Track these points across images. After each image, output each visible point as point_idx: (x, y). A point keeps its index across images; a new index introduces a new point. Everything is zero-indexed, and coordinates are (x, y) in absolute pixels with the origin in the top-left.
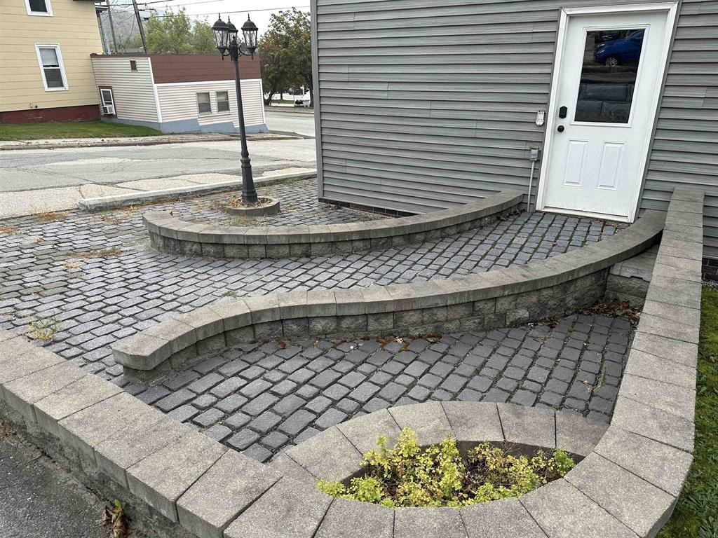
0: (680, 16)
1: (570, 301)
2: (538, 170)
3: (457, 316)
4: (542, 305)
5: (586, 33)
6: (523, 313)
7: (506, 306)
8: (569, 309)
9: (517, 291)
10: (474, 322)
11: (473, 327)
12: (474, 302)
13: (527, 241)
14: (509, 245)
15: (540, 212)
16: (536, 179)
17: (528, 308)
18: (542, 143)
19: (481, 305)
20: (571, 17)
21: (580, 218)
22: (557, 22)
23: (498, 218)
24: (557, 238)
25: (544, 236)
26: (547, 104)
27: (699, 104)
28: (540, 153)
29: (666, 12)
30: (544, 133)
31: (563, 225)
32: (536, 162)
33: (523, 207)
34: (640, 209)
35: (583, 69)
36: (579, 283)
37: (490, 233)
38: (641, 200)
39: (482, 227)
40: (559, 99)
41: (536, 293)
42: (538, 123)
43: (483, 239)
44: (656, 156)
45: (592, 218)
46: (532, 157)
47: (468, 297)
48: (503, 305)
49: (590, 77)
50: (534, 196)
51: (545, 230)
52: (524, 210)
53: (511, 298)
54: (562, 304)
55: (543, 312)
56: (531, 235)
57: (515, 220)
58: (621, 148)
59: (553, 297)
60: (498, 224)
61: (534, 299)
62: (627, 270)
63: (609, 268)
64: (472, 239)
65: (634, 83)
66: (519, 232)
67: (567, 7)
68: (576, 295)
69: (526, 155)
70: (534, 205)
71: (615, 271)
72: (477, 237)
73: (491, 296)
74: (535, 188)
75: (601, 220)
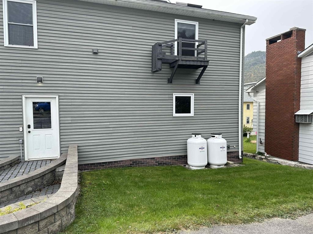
0: (59, 99)
1: (45, 182)
2: (23, 147)
3: (6, 195)
4: (36, 185)
5: (32, 103)
6: (30, 189)
7: (24, 187)
8: (45, 185)
9: (27, 182)
10: (13, 196)
11: (12, 198)
12: (12, 188)
13: (25, 170)
14: (18, 173)
15: (27, 161)
16: (23, 150)
17: (31, 187)
18: (23, 137)
19: (14, 189)
20: (26, 98)
21: (42, 160)
22: (21, 99)
23: (11, 166)
24: (36, 167)
25: (31, 167)
26: (23, 124)
27: (70, 122)
28: (23, 141)
29: (56, 98)
30: (23, 134)
31: (37, 163)
32: (22, 144)
33: (20, 160)
34: (61, 154)
35: (33, 113)
36: (46, 176)
37: (9, 171)
38: (61, 151)
39: (5, 170)
40: (27, 122)
41: (33, 181)
42: (20, 131)
43: (7, 173)
44: (62, 137)
45: (46, 159)
46: (20, 142)
47: (9, 186)
48: (23, 187)
49: (37, 116)
50: (23, 156)
51: (31, 166)
52: (20, 162)
53: (25, 184)
54: (42, 183)
55: (36, 188)
56: (26, 168)
57: (18, 165)
58: (51, 136)
59: (39, 182)
60: (11, 168)
61: (33, 183)
62: (60, 169)
63: (55, 170)
64: (2, 174)
65: (51, 117)
66: (21, 168)
67: (24, 95)
68: (46, 180)
69: (18, 142)
70: (24, 159)
71: (57, 170)
72: (4, 173)
73: (17, 185)
74: (23, 153)
75: (49, 159)
